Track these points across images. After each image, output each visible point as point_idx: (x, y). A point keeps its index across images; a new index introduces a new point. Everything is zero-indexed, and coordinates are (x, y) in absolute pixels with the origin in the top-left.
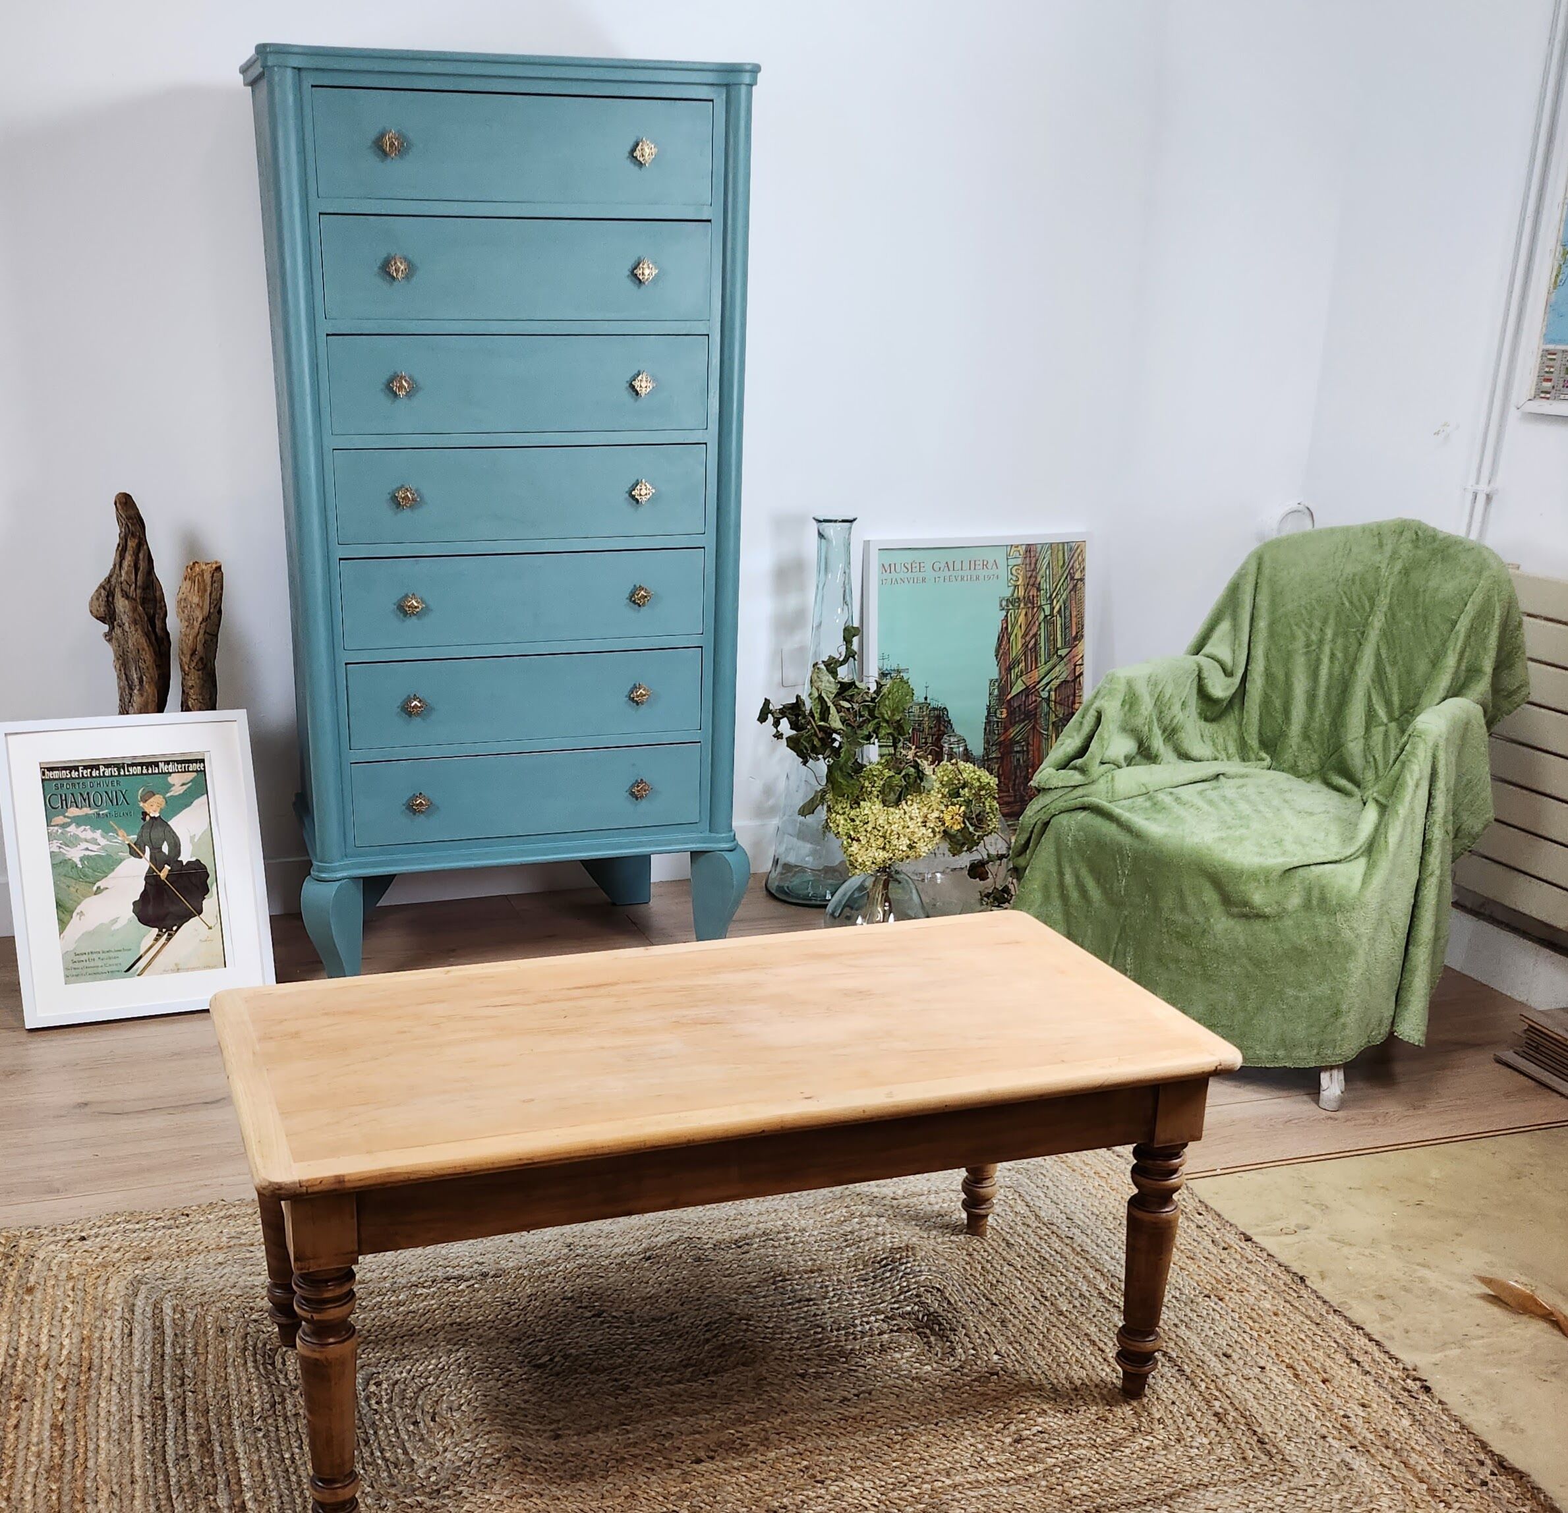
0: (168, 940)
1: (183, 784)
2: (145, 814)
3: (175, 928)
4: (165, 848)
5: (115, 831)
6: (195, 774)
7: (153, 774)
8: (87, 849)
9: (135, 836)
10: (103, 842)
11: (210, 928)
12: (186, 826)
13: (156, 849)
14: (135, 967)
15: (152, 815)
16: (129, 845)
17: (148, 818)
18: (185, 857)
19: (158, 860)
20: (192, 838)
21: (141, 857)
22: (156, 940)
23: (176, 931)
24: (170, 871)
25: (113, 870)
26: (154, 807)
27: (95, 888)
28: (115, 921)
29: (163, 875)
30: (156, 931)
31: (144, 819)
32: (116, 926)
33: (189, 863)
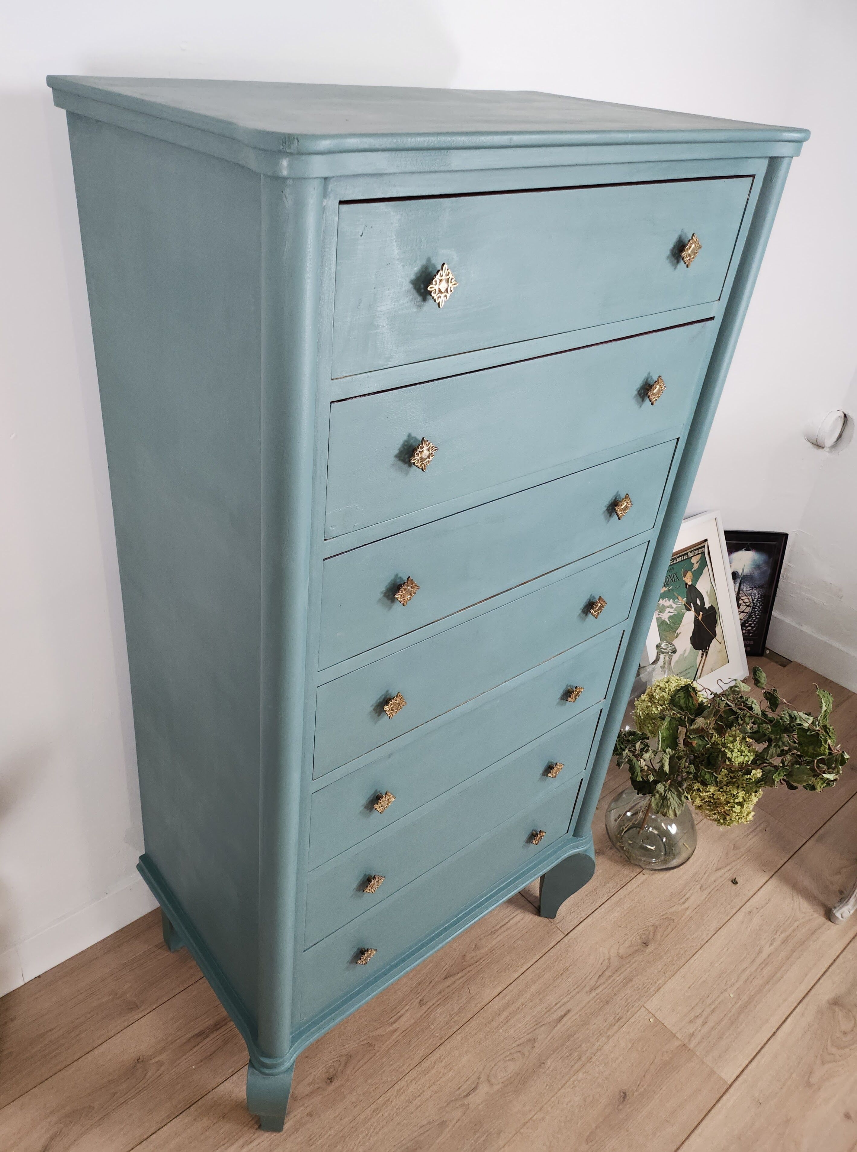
0: (706, 655)
1: (698, 562)
2: (686, 584)
3: (707, 648)
4: (699, 602)
5: (678, 598)
6: (700, 555)
7: (686, 559)
8: (669, 612)
9: (686, 599)
10: (674, 606)
11: (720, 643)
12: (703, 586)
13: (695, 604)
14: (697, 677)
15: (689, 584)
16: (684, 604)
17: (688, 586)
18: (707, 606)
19: (697, 611)
20: (707, 592)
21: (690, 610)
22: (702, 657)
23: (709, 648)
24: (702, 615)
25: (681, 621)
26: (689, 579)
27: (676, 634)
28: (685, 651)
29: (700, 618)
30: (701, 651)
31: (686, 587)
32: (686, 655)
33: (709, 607)
